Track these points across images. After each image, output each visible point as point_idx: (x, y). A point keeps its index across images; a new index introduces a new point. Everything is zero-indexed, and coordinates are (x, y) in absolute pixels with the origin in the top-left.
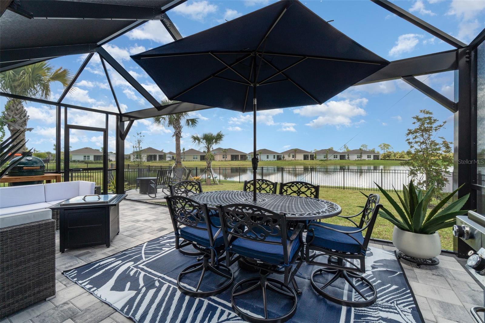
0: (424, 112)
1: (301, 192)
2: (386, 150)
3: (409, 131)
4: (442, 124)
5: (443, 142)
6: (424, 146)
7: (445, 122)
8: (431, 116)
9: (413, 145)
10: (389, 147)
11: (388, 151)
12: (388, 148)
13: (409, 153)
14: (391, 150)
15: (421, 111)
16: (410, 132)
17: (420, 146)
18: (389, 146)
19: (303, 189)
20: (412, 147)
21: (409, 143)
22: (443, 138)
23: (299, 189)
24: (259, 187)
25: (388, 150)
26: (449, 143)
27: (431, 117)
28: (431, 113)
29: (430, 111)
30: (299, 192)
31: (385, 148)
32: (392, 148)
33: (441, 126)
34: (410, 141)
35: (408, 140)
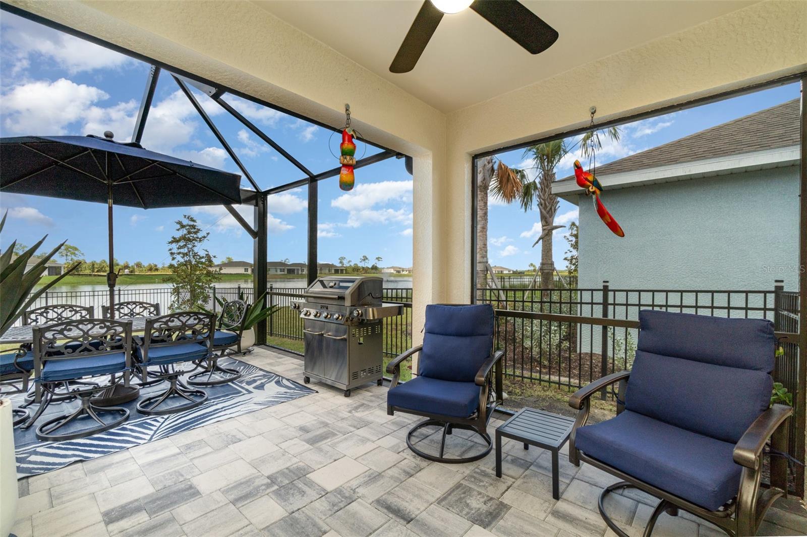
0: (188, 218)
1: (135, 314)
2: (70, 258)
3: (173, 239)
4: (206, 235)
5: (206, 255)
6: (186, 258)
7: (208, 234)
8: (195, 224)
9: (175, 256)
10: (76, 252)
11: (75, 259)
12: (74, 253)
13: (171, 266)
14: (81, 258)
15: (185, 216)
16: (175, 241)
17: (183, 257)
18: (76, 249)
19: (138, 310)
20: (174, 259)
21: (172, 254)
22: (206, 251)
23: (132, 310)
24: (57, 317)
25: (73, 257)
26: (212, 257)
27: (195, 226)
28: (194, 221)
29: (195, 219)
30: (132, 314)
31: (68, 254)
32: (83, 254)
33: (204, 237)
34: (173, 251)
35: (170, 250)
